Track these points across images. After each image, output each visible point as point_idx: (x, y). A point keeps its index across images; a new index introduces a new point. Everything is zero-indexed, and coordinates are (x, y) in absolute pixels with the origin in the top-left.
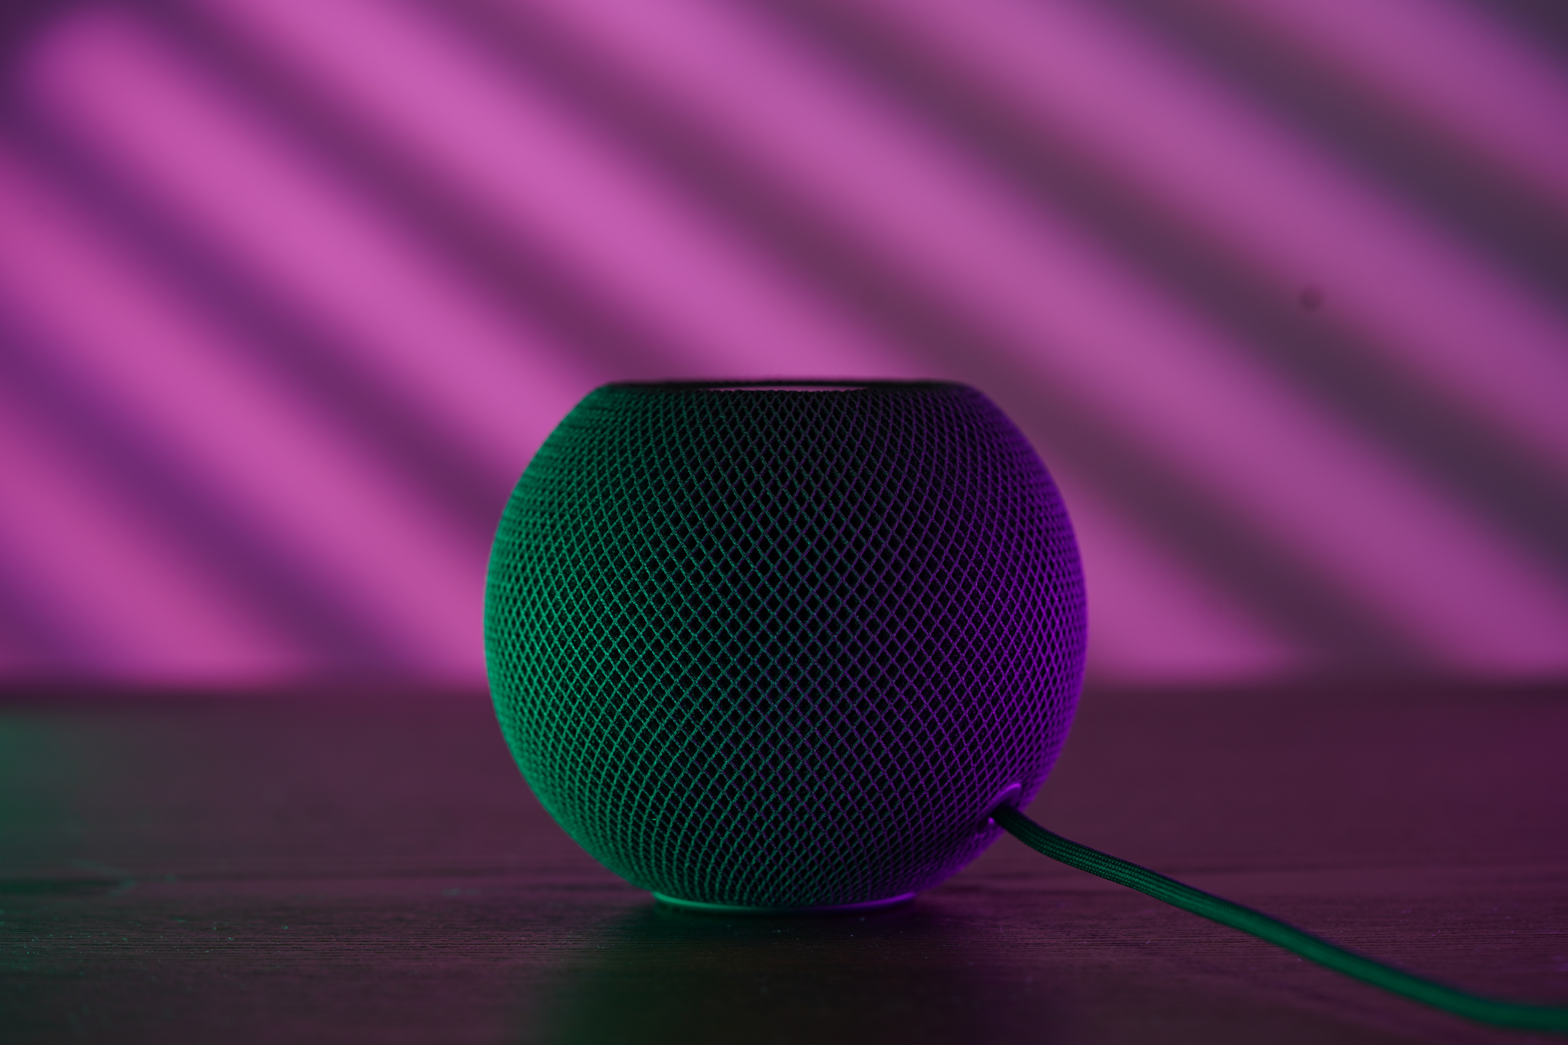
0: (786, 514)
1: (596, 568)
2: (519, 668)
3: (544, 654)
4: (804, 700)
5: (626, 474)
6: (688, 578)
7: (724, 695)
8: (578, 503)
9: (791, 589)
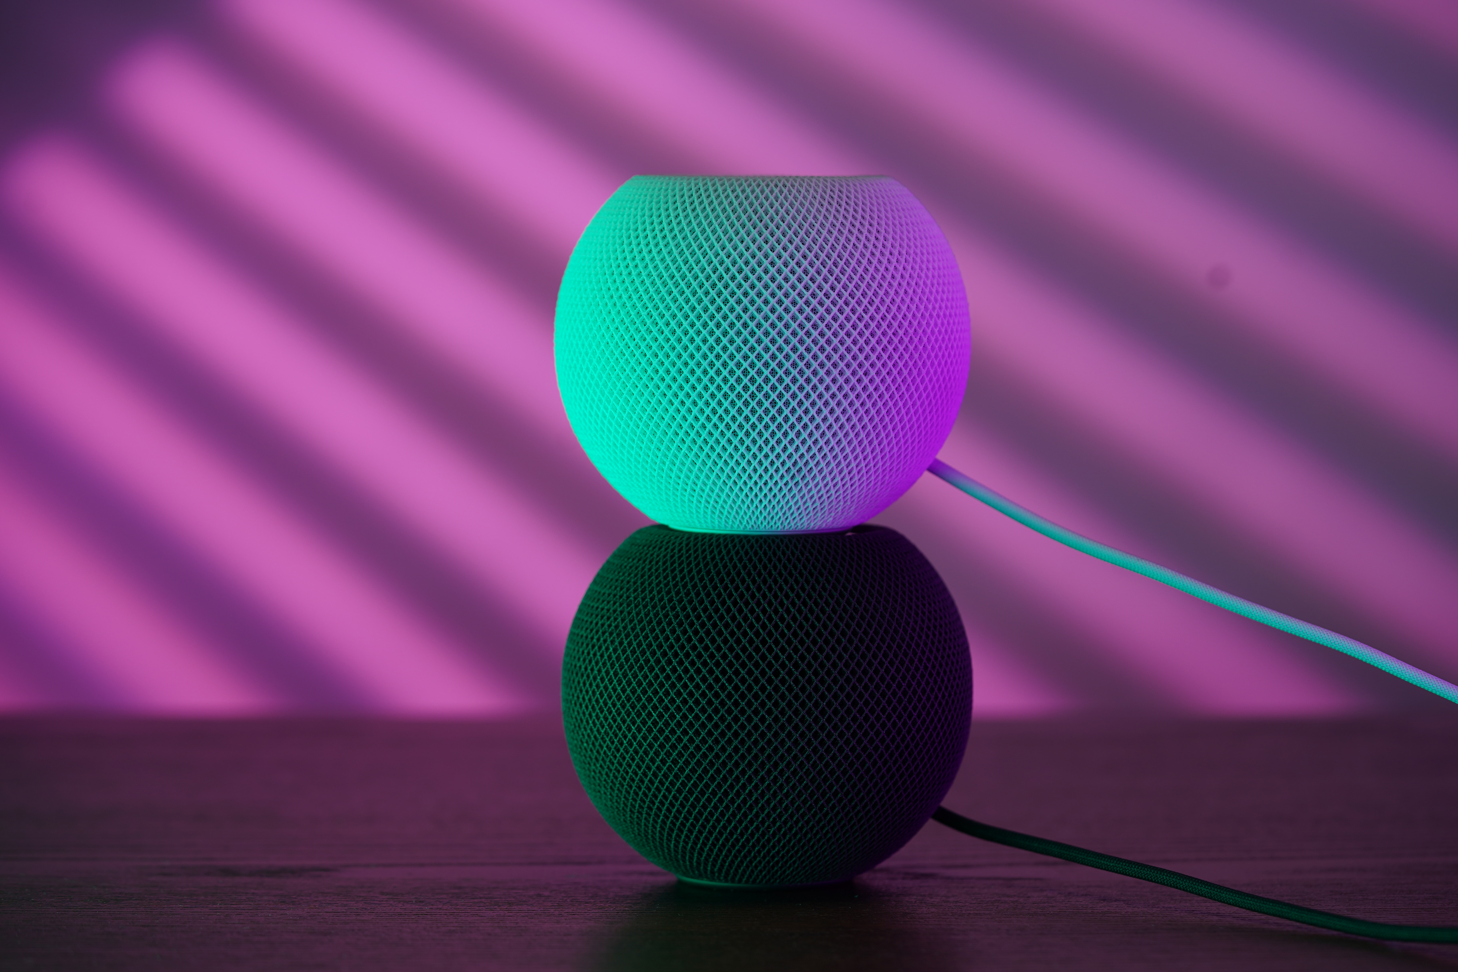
0: (778, 606)
1: (650, 641)
2: (584, 706)
3: (602, 698)
4: (789, 731)
5: (674, 578)
6: (712, 649)
7: (735, 727)
8: (633, 596)
9: (782, 656)
